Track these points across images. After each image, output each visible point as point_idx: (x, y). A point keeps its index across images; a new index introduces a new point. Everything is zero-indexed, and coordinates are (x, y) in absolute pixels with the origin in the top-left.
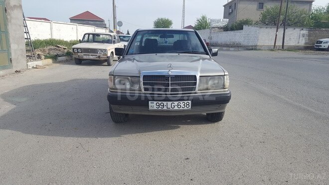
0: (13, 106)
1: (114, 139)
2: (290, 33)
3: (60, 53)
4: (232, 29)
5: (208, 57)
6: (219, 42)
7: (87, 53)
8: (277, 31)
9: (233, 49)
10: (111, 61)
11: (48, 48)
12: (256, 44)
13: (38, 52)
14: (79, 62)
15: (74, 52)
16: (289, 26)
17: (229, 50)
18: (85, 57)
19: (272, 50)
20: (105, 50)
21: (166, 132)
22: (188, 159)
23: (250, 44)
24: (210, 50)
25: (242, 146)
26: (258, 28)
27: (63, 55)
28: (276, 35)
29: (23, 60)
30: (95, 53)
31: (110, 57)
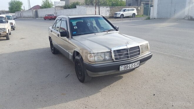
2: (102, 9)
16: (101, 5)
20: (5, 29)
28: (96, 11)
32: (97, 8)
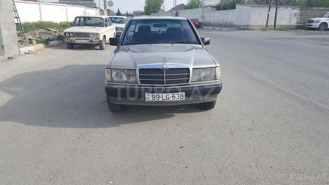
0: (12, 97)
1: (112, 129)
2: (282, 12)
3: (51, 37)
4: (225, 8)
5: (200, 46)
6: (212, 22)
7: (78, 37)
8: (269, 11)
9: (225, 29)
10: (104, 45)
11: (39, 31)
12: (248, 24)
13: (29, 36)
14: (72, 46)
15: (66, 36)
16: (281, 4)
17: (221, 30)
18: (77, 41)
19: (264, 30)
20: (98, 34)
21: (161, 120)
22: (182, 147)
23: (243, 24)
24: (203, 39)
25: (232, 133)
26: (250, 8)
27: (54, 39)
28: (268, 15)
29: (15, 46)
30: (87, 37)
31: (102, 41)
32: (273, 10)
